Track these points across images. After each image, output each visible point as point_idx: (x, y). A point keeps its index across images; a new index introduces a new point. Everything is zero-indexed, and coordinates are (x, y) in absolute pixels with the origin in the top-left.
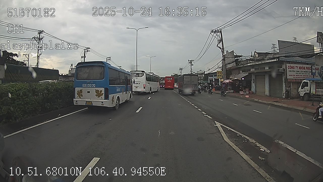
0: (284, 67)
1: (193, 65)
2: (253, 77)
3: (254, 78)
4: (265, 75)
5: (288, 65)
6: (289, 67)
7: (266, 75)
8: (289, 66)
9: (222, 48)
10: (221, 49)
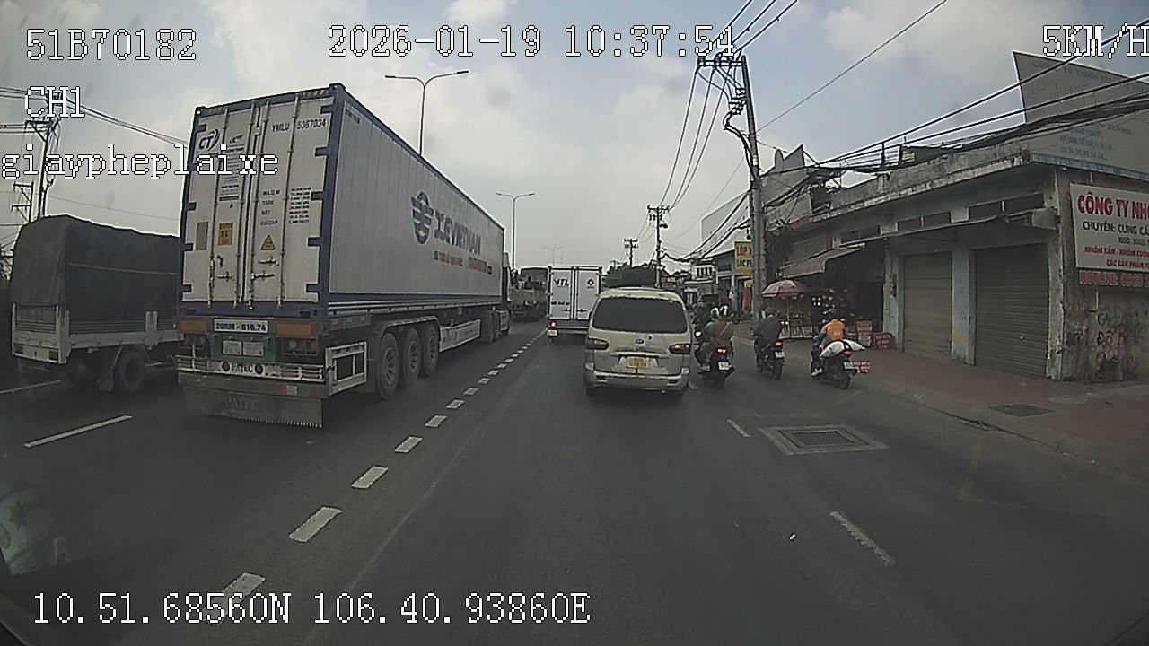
0: (1054, 201)
1: (665, 226)
2: (892, 269)
3: (896, 271)
4: (950, 253)
5: (1077, 190)
6: (1083, 204)
7: (953, 253)
8: (1082, 198)
9: (747, 133)
10: (740, 136)
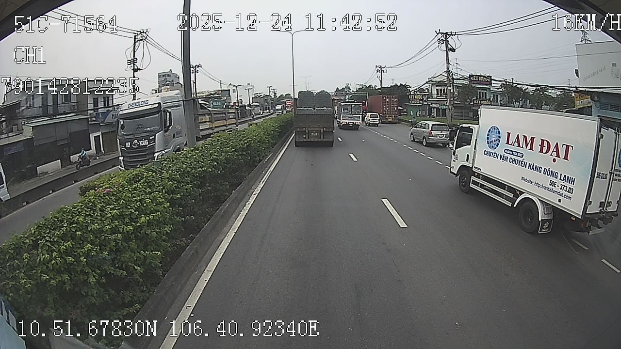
1: (453, 50)
